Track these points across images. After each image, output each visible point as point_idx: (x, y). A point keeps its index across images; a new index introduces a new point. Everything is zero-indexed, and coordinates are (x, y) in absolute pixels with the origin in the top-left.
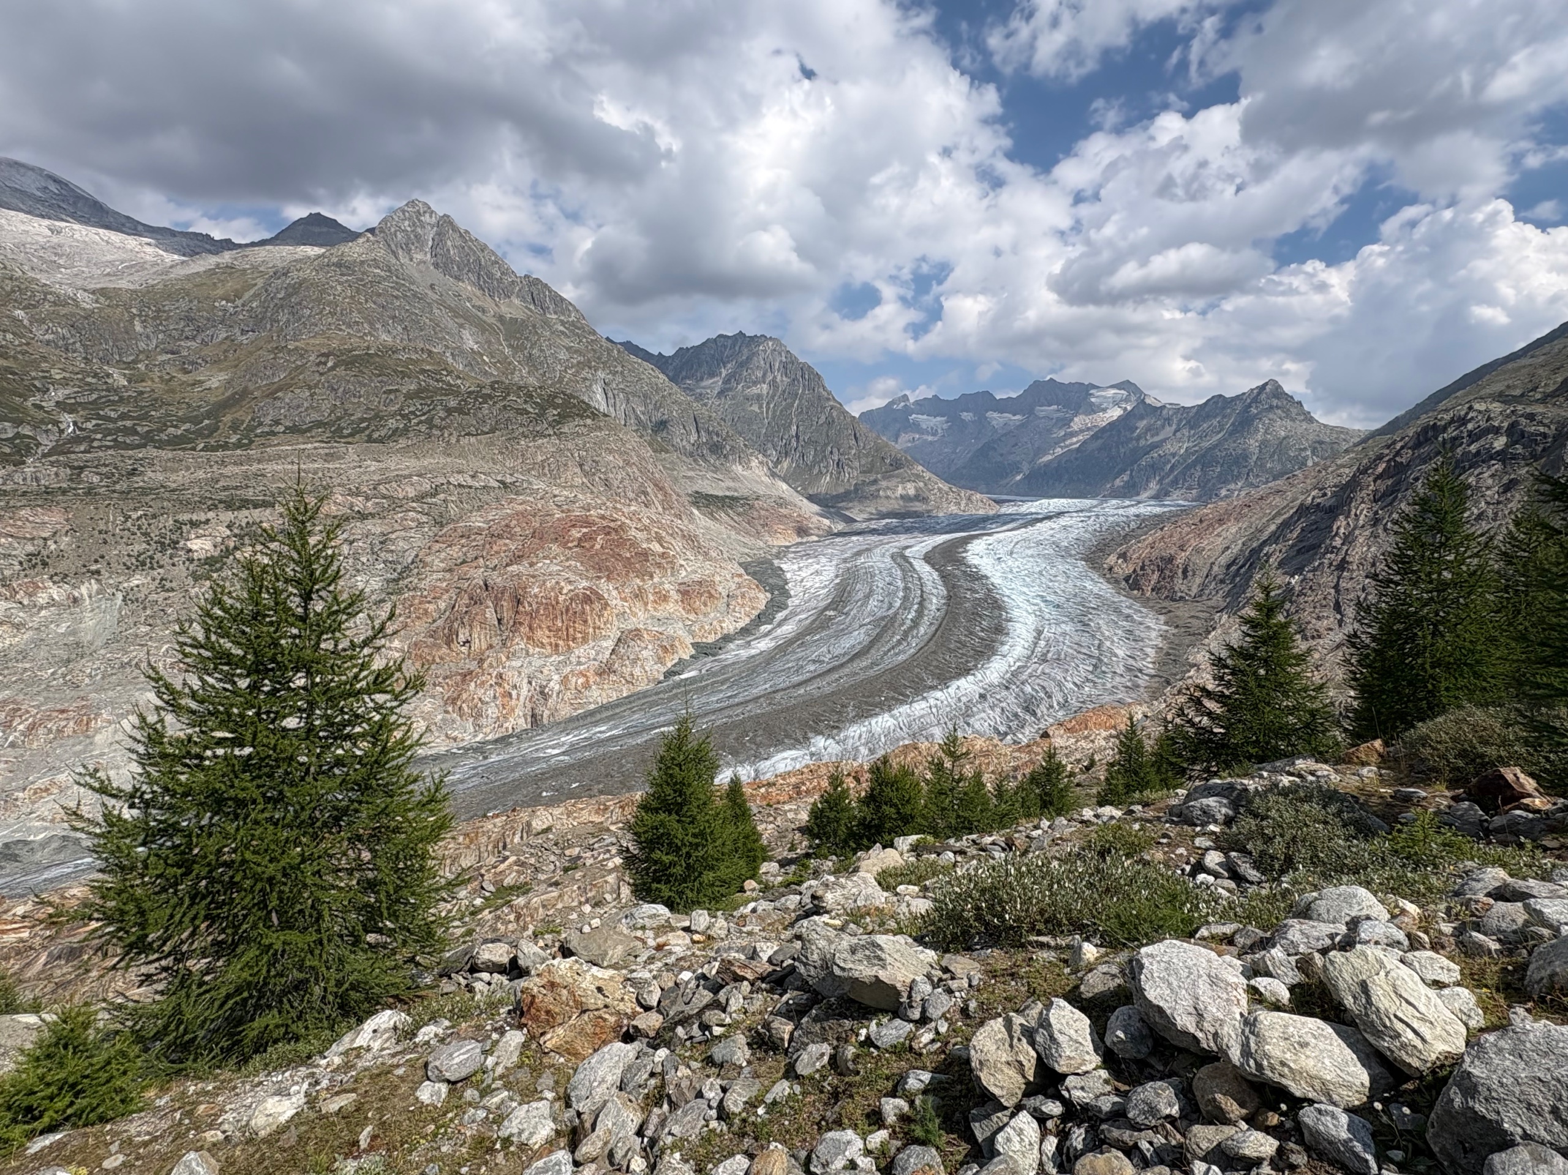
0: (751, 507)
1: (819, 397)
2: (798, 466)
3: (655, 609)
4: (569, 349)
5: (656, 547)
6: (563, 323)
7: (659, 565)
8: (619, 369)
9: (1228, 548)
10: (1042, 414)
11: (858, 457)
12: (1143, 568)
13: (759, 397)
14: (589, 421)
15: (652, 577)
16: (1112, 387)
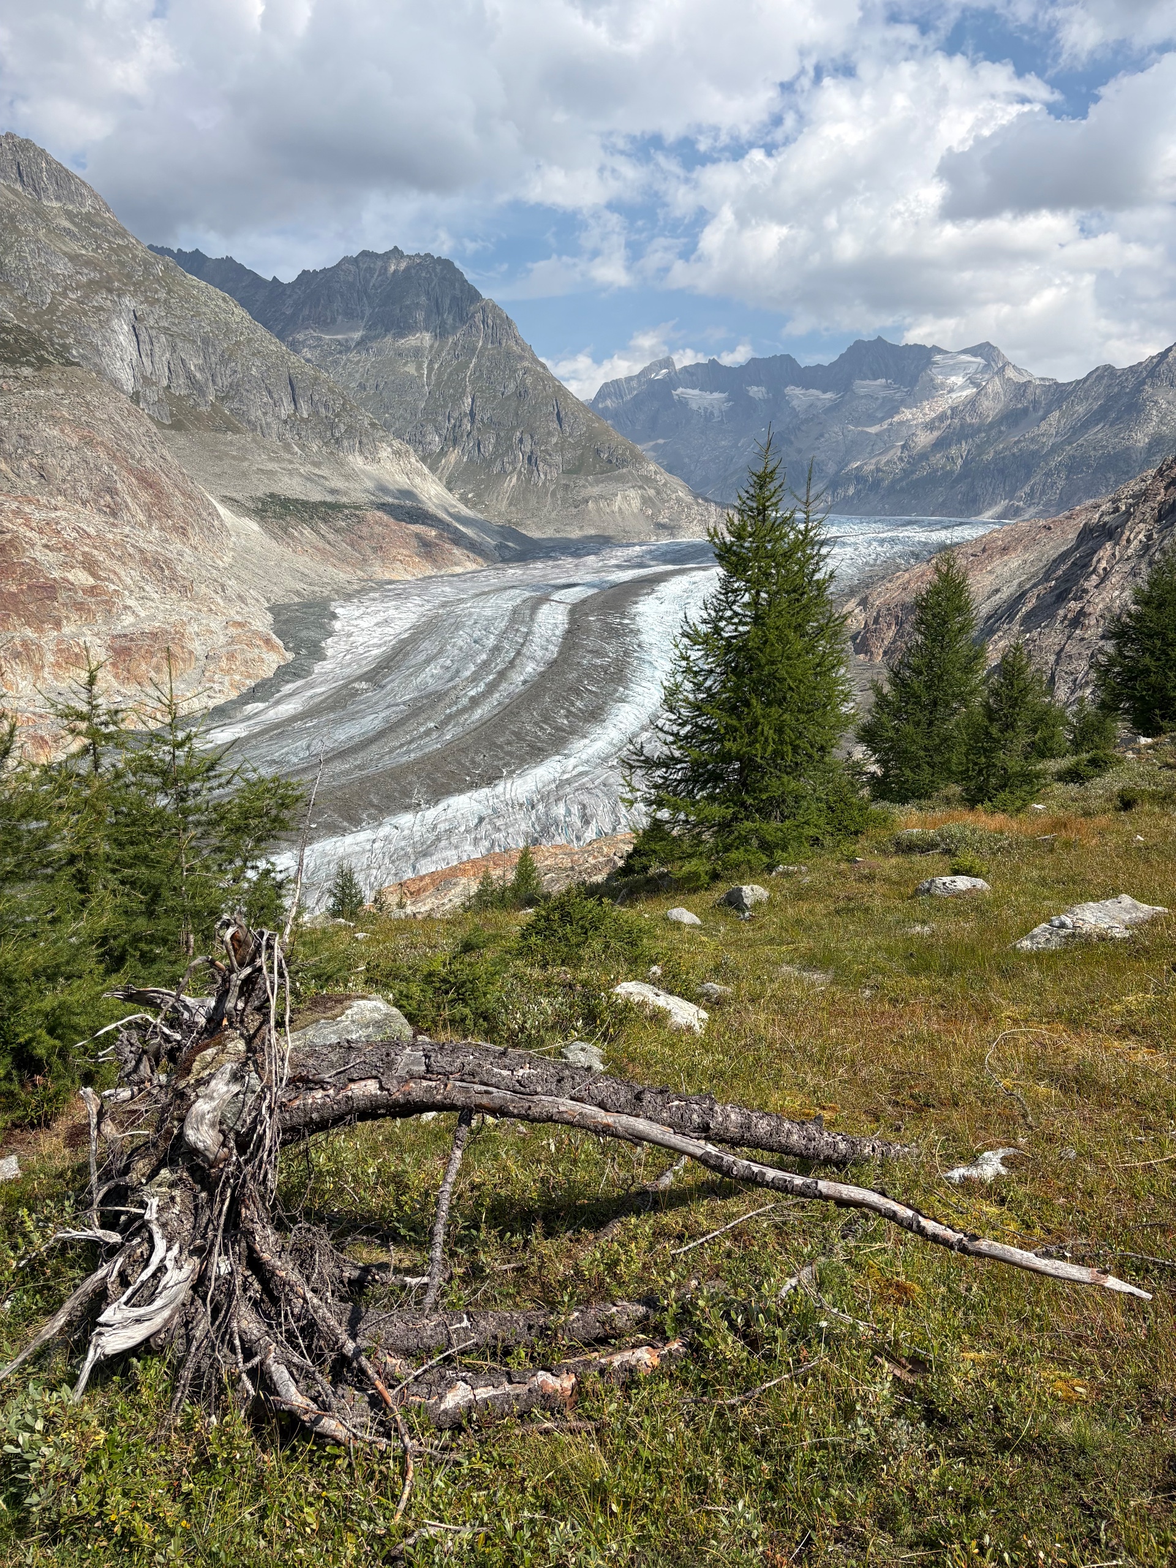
0: (361, 520)
1: (508, 354)
2: (470, 460)
3: (56, 677)
4: (74, 258)
5: (81, 577)
6: (70, 216)
7: (80, 607)
8: (162, 295)
9: (997, 591)
10: (862, 391)
11: (561, 448)
12: (876, 621)
13: (417, 352)
14: (27, 371)
15: (58, 624)
16: (965, 352)
